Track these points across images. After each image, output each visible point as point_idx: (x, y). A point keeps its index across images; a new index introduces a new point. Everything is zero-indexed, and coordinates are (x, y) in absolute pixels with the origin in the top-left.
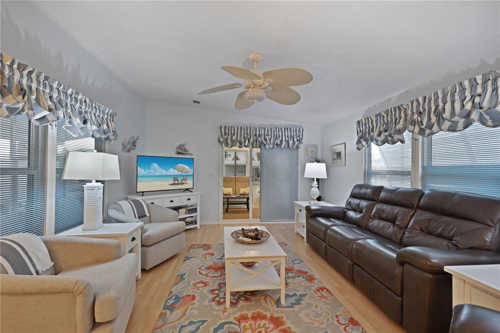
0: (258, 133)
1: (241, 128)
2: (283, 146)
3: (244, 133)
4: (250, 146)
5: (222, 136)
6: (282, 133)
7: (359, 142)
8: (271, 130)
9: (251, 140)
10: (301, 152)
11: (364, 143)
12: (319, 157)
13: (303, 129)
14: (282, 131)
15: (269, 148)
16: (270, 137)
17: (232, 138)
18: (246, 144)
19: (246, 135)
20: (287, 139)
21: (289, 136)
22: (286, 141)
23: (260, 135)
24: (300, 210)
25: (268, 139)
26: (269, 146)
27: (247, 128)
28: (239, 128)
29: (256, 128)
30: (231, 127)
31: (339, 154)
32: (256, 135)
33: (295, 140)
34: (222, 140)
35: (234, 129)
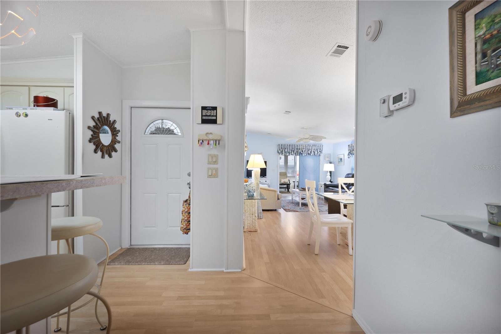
0: (298, 148)
1: (290, 145)
2: (312, 155)
3: (291, 148)
4: (294, 154)
5: (280, 149)
6: (311, 147)
7: (349, 155)
8: (305, 146)
9: (295, 152)
10: (322, 158)
11: (351, 155)
12: (332, 161)
13: (323, 145)
14: (311, 146)
15: (304, 156)
16: (305, 150)
17: (285, 151)
18: (292, 154)
19: (292, 149)
20: (314, 151)
21: (315, 149)
22: (313, 152)
23: (299, 149)
24: (321, 186)
25: (304, 151)
26: (304, 154)
27: (293, 145)
28: (289, 145)
29: (298, 145)
30: (284, 145)
31: (341, 159)
32: (297, 149)
33: (319, 151)
34: (280, 152)
35: (286, 146)
